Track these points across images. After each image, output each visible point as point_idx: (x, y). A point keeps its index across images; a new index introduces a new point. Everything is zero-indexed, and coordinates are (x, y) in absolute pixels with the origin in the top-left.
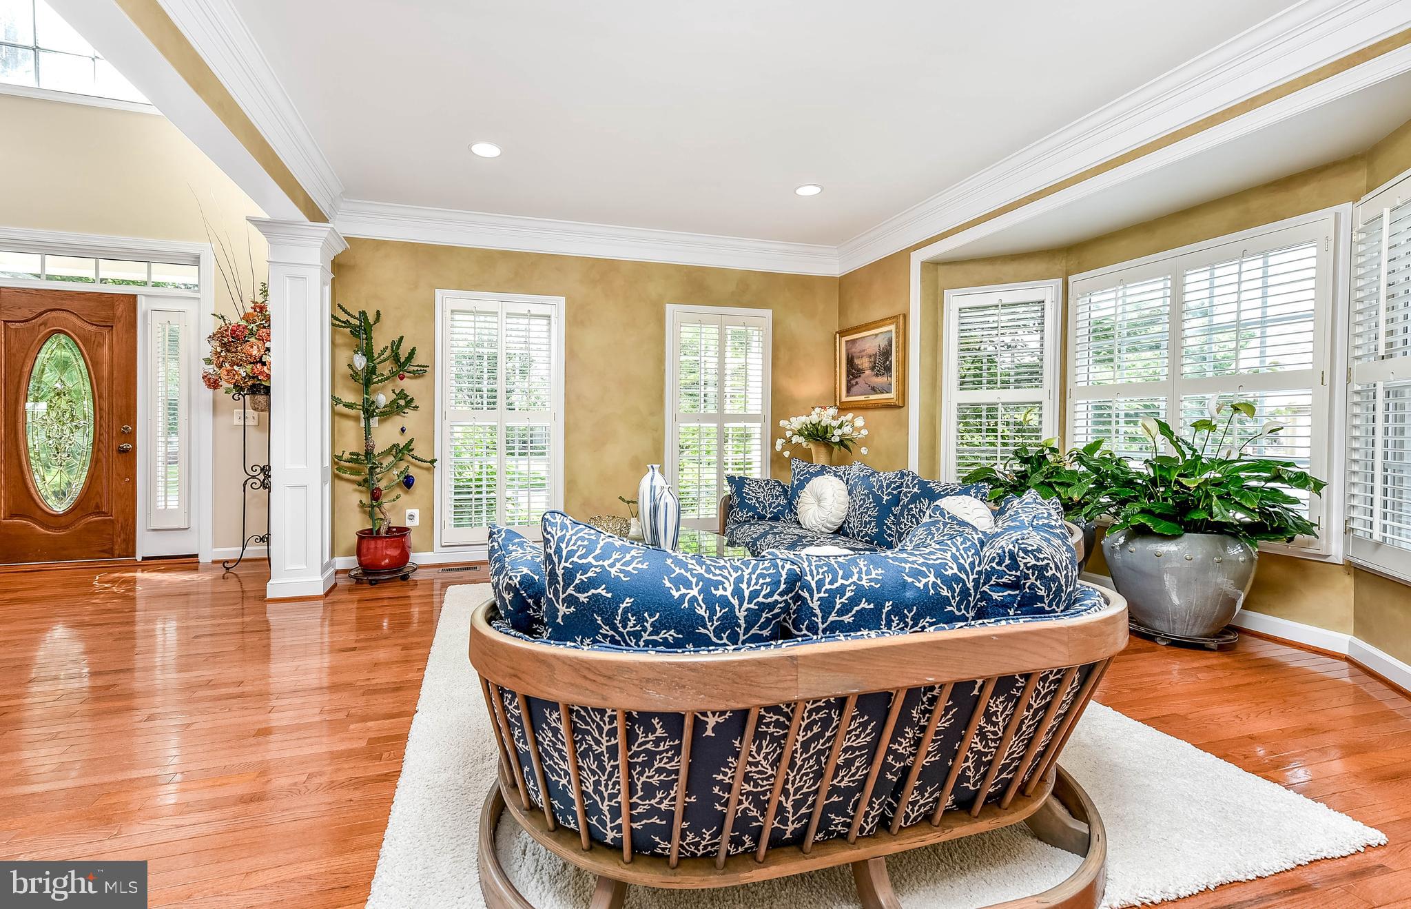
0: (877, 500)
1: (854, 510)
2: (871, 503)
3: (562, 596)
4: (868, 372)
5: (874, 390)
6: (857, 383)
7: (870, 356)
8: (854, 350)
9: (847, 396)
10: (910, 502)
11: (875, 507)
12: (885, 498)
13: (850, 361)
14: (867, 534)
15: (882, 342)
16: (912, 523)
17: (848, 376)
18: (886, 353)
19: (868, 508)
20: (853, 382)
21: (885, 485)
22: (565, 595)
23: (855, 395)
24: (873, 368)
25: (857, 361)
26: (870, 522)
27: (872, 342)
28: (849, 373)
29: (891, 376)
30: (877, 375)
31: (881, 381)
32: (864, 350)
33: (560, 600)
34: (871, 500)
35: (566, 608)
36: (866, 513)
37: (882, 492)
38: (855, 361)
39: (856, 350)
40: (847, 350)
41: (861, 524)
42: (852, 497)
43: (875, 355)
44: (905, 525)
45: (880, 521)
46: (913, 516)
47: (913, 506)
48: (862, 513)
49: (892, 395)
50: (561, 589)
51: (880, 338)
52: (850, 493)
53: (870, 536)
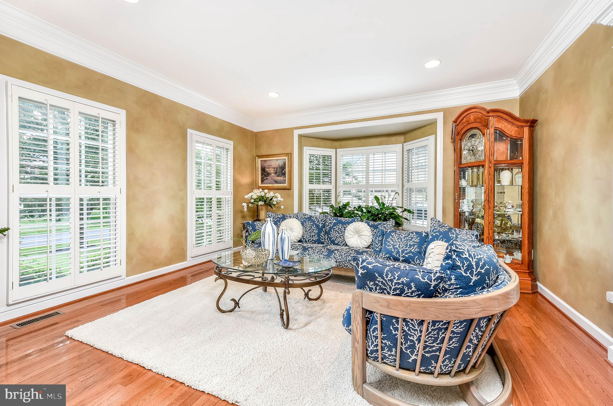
0: (317, 226)
1: (306, 231)
2: (315, 228)
3: (360, 266)
4: (273, 175)
5: (276, 182)
6: (267, 179)
7: (274, 168)
8: (265, 164)
9: (261, 184)
10: (333, 226)
11: (316, 229)
12: (321, 225)
13: (263, 169)
14: (313, 240)
15: (281, 163)
16: (336, 233)
17: (262, 175)
18: (283, 168)
19: (313, 230)
20: (265, 178)
21: (320, 220)
22: (362, 266)
23: (266, 184)
24: (276, 173)
25: (267, 170)
26: (315, 235)
27: (275, 162)
28: (262, 174)
29: (285, 177)
30: (278, 176)
31: (280, 178)
32: (271, 165)
33: (360, 267)
34: (315, 227)
35: (363, 270)
36: (313, 232)
37: (319, 223)
38: (266, 169)
39: (266, 165)
40: (261, 164)
41: (310, 237)
42: (304, 226)
43: (277, 168)
44: (333, 234)
45: (319, 234)
46: (336, 231)
47: (335, 227)
48: (311, 232)
49: (286, 185)
50: (360, 263)
51: (279, 161)
52: (303, 224)
53: (314, 241)
